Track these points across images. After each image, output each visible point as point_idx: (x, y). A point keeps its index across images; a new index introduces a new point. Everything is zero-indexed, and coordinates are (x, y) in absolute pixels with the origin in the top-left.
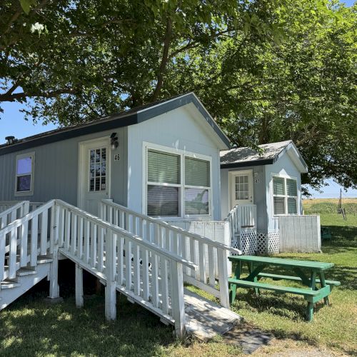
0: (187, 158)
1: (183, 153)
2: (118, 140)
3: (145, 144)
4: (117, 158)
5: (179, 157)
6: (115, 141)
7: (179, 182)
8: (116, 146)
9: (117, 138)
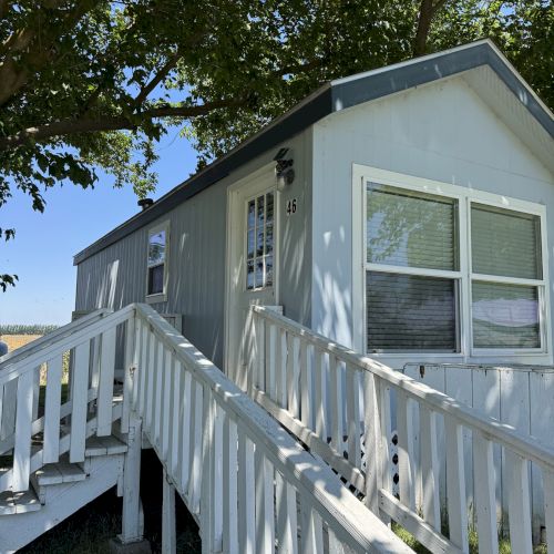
0: (475, 207)
1: (466, 196)
2: (294, 167)
3: (358, 170)
4: (292, 208)
5: (453, 204)
6: (286, 168)
7: (455, 266)
8: (290, 181)
9: (290, 163)
